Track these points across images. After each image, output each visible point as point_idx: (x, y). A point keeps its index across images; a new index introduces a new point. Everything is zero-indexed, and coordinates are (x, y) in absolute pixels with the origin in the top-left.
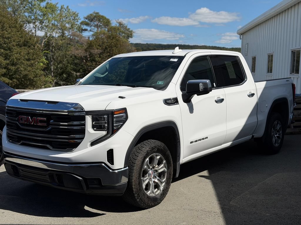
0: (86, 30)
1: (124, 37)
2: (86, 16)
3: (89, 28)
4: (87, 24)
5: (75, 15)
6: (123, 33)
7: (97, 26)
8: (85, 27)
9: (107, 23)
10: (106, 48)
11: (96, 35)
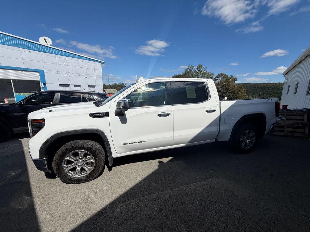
0: (217, 80)
1: (233, 81)
2: (217, 74)
3: (218, 79)
4: (218, 77)
5: (213, 75)
6: (232, 79)
7: (222, 78)
8: (217, 79)
9: (226, 76)
10: (224, 85)
11: (221, 81)
